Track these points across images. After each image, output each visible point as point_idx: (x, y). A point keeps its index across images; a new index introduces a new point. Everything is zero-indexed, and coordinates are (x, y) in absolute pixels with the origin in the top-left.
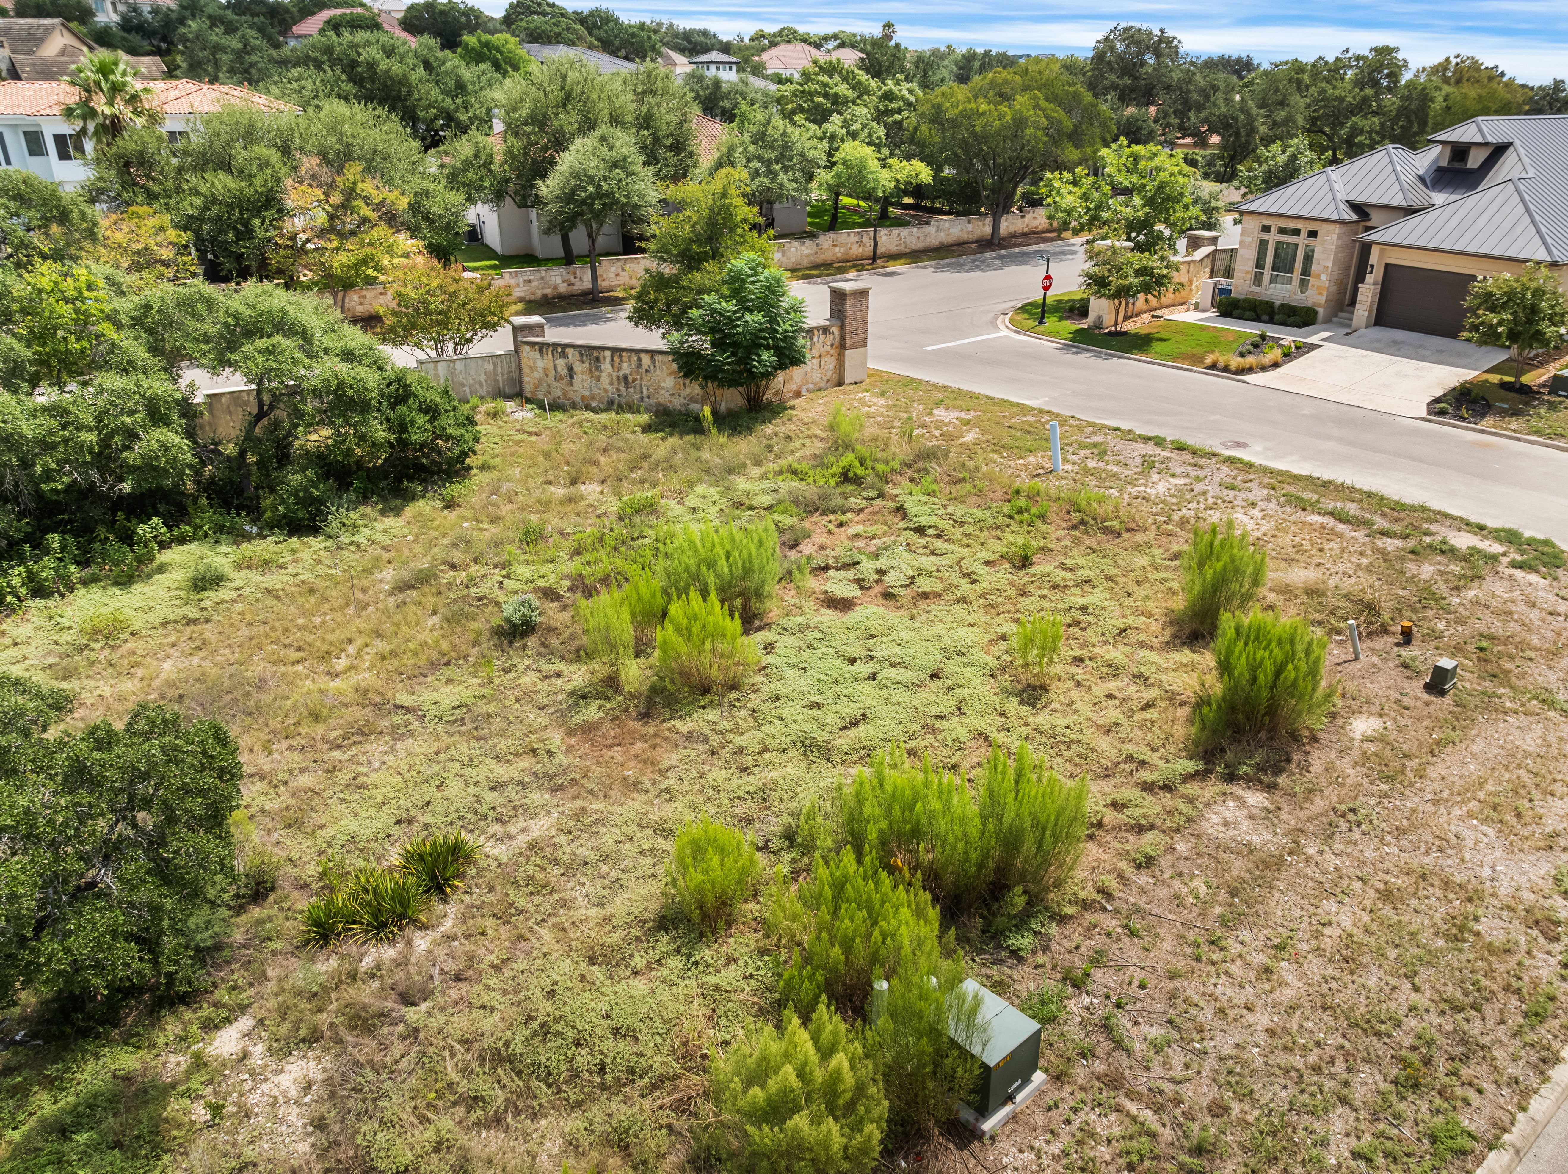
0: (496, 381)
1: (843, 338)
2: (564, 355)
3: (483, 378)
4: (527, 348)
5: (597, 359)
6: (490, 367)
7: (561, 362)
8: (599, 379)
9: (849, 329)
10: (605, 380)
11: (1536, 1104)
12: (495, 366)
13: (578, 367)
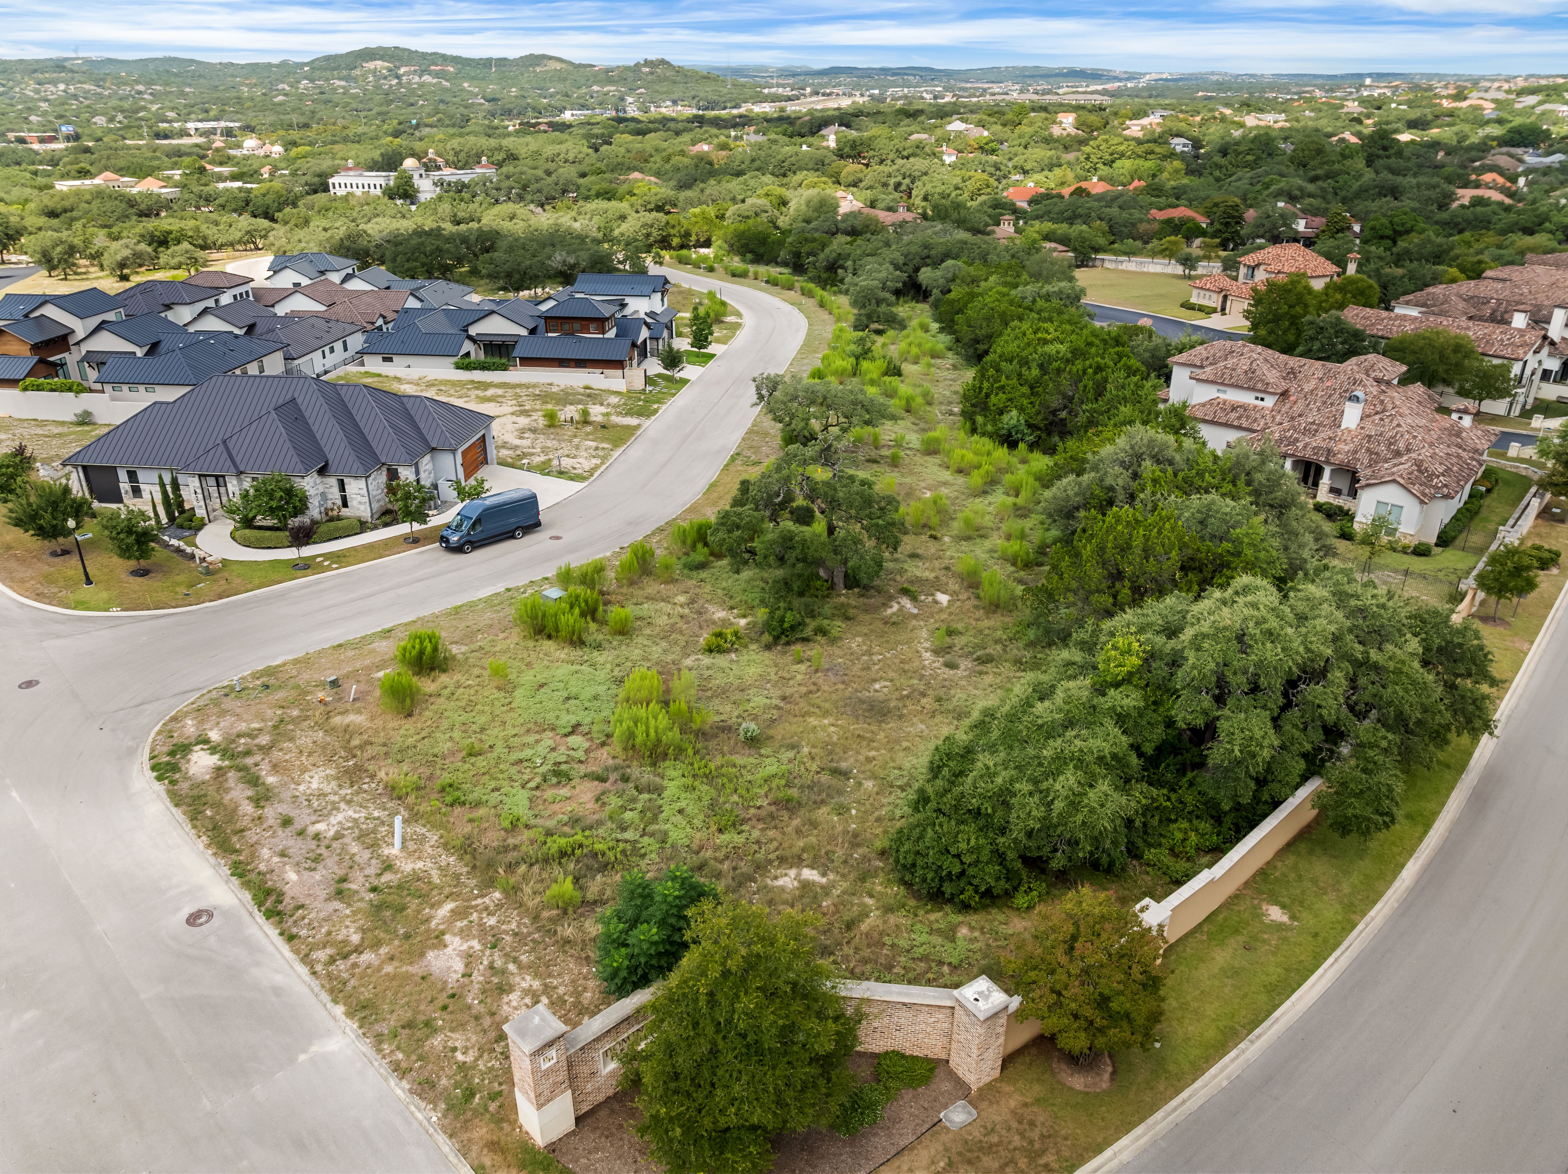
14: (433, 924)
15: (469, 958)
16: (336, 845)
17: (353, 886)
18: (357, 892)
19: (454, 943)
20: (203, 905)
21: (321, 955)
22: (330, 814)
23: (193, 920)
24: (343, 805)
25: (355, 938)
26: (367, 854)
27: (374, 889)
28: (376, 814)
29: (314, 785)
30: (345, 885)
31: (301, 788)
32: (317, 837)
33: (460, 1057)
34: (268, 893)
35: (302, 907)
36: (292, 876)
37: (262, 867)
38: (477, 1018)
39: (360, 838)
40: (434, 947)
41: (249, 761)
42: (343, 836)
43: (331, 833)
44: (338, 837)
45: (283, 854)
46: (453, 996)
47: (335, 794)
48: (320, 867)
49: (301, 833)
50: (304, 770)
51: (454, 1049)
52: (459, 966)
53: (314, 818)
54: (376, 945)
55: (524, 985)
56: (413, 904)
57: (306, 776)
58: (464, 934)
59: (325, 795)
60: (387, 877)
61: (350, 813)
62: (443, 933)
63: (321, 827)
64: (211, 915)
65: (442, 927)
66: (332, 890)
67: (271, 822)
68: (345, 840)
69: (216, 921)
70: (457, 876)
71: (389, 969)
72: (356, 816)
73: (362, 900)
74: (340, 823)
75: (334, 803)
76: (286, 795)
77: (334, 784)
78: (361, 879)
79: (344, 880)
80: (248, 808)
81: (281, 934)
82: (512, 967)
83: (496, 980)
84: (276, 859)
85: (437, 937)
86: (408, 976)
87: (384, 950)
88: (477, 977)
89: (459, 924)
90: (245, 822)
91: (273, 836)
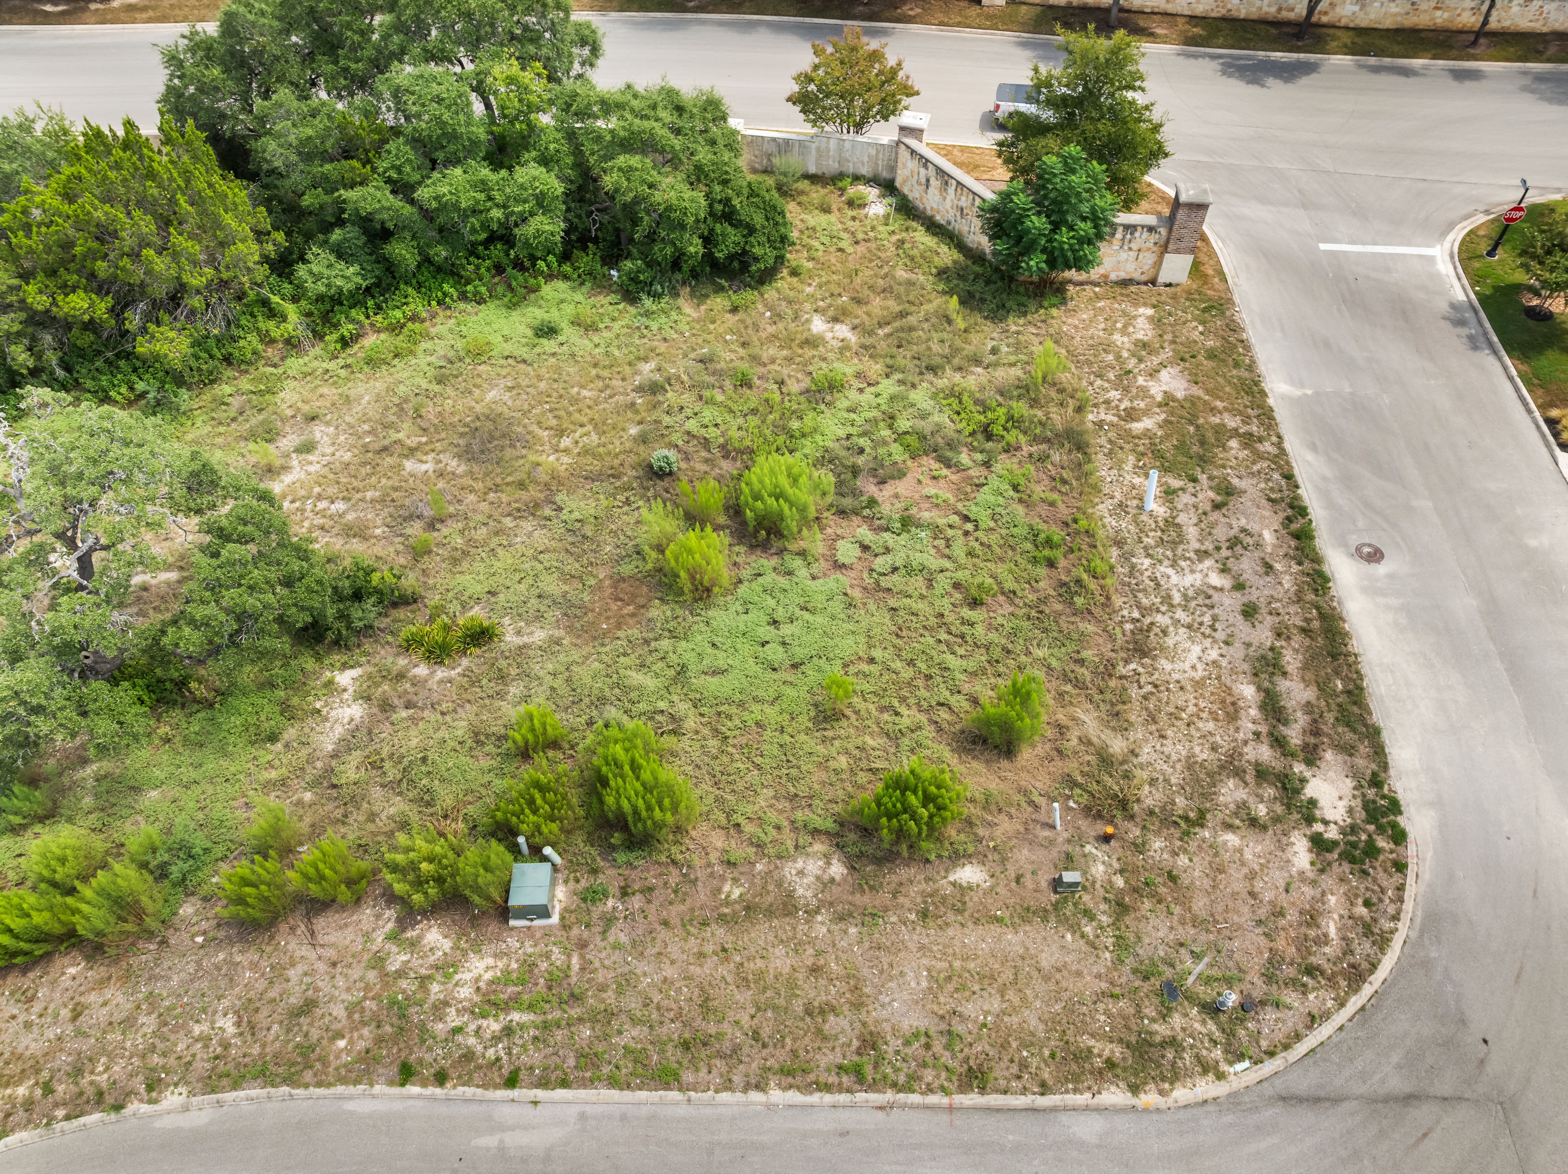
0: (877, 164)
1: (1168, 241)
2: (925, 166)
3: (866, 159)
4: (903, 147)
5: (946, 183)
6: (873, 152)
7: (923, 171)
8: (944, 199)
9: (1174, 234)
10: (948, 203)
11: (725, 1096)
12: (878, 152)
13: (933, 181)
14: (1163, 416)
15: (1153, 374)
16: (1209, 546)
17: (1211, 494)
18: (1211, 488)
19: (1157, 390)
20: (1365, 567)
21: (1267, 447)
22: (1199, 592)
23: (1375, 556)
24: (1177, 598)
25: (1233, 443)
26: (1182, 519)
27: (1194, 480)
28: (1147, 562)
29: (1196, 650)
30: (1219, 499)
31: (1213, 654)
32: (1224, 570)
33: (1201, 328)
34: (1297, 536)
35: (1270, 500)
36: (1268, 537)
37: (1295, 568)
38: (1174, 342)
39: (1181, 539)
40: (1174, 400)
41: (1265, 753)
42: (1197, 552)
43: (1208, 563)
44: (1203, 554)
45: (1268, 568)
46: (1182, 360)
47: (1177, 622)
48: (1235, 531)
49: (1239, 587)
50: (1198, 684)
51: (1201, 333)
52: (1164, 374)
53: (1216, 597)
54: (1220, 431)
55: (1126, 339)
56: (1166, 446)
57: (1199, 674)
58: (1144, 392)
59: (1189, 627)
60: (1176, 483)
61: (1175, 579)
62: (1160, 405)
63: (1216, 580)
64: (1358, 549)
65: (1157, 410)
66: (1233, 501)
67: (1269, 620)
68: (1197, 546)
69: (1354, 540)
70: (1110, 454)
71: (1219, 404)
72: (1170, 571)
73: (1211, 478)
74: (1192, 571)
75: (1185, 608)
76: (1237, 652)
77: (1170, 642)
78: (1201, 496)
79: (1217, 507)
80: (1291, 660)
81: (1297, 487)
82: (1125, 354)
83: (1144, 353)
84: (1278, 566)
85: (1167, 404)
86: (1207, 391)
87: (1216, 420)
88: (1156, 360)
89: (1142, 405)
90: (1298, 640)
91: (1272, 599)
